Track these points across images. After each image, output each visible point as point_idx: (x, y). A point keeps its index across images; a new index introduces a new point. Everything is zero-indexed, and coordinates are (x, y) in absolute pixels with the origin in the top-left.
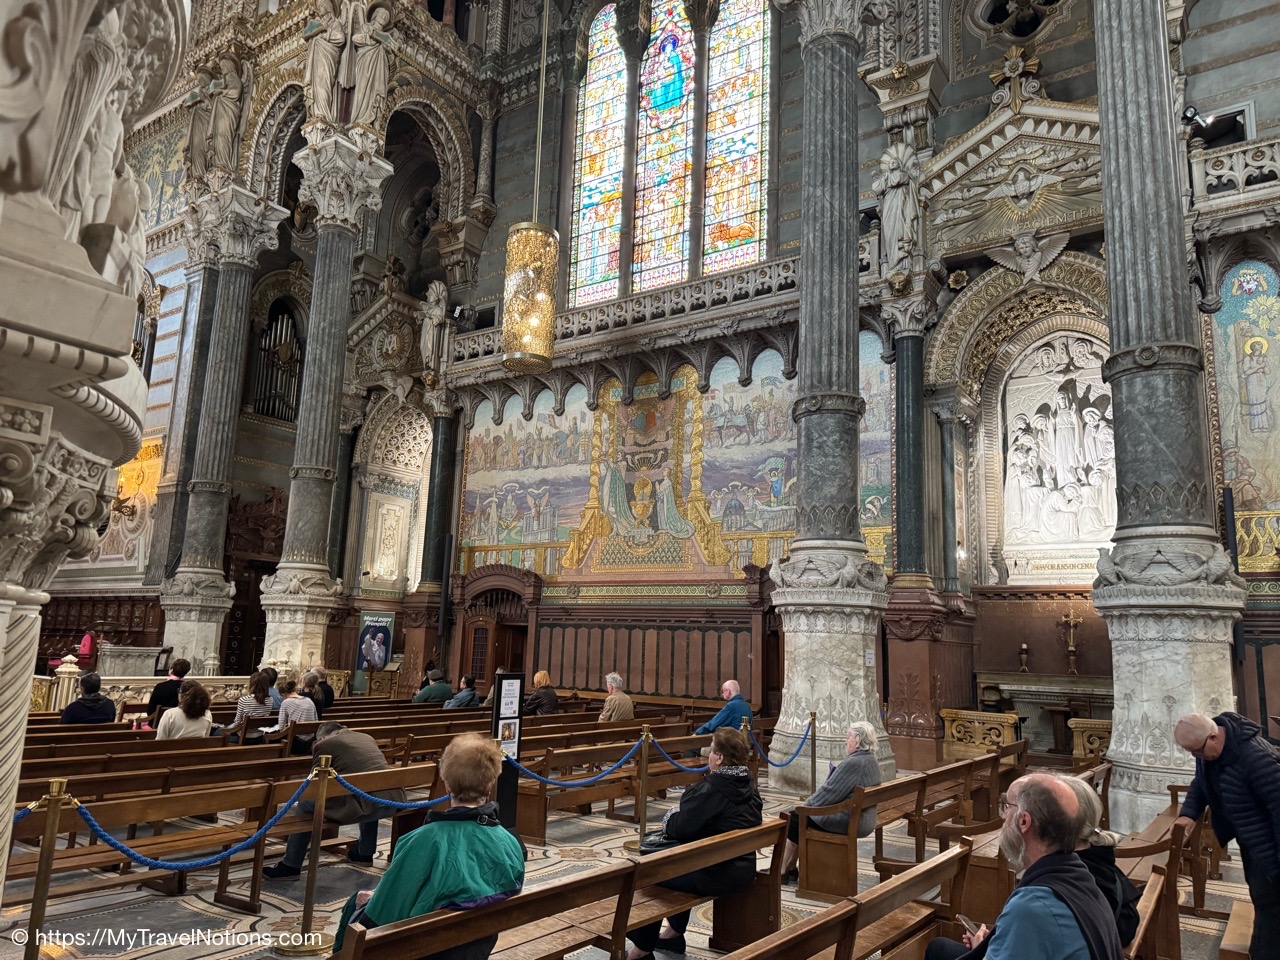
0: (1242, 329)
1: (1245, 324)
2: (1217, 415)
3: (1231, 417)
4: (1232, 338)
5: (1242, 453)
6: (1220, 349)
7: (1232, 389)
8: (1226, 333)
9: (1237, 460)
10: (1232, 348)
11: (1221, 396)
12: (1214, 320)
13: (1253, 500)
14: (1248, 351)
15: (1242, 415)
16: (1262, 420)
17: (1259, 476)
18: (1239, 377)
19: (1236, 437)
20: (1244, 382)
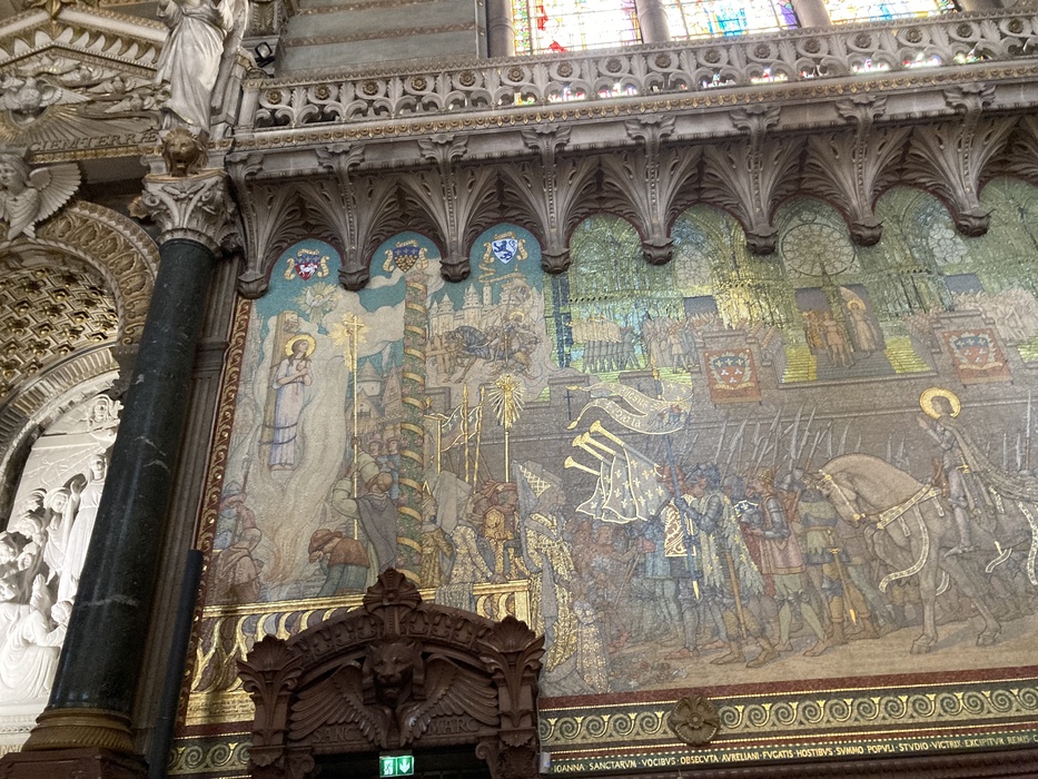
0: (287, 323)
1: (291, 317)
2: (227, 442)
3: (244, 447)
4: (272, 333)
5: (249, 502)
6: (251, 346)
7: (256, 405)
8: (265, 328)
9: (238, 516)
10: (268, 347)
11: (239, 414)
12: (254, 309)
13: (248, 584)
14: (290, 353)
15: (261, 443)
16: (287, 453)
17: (265, 541)
18: (269, 387)
19: (246, 478)
20: (274, 395)
